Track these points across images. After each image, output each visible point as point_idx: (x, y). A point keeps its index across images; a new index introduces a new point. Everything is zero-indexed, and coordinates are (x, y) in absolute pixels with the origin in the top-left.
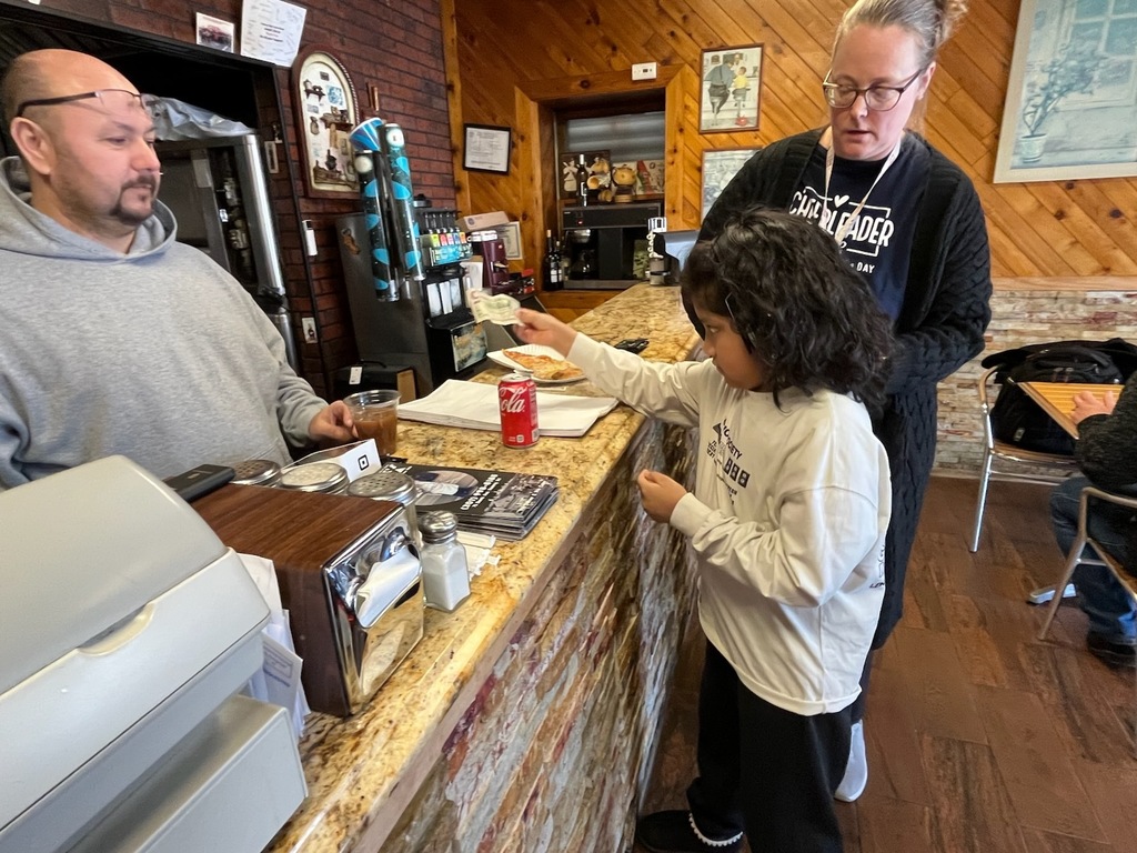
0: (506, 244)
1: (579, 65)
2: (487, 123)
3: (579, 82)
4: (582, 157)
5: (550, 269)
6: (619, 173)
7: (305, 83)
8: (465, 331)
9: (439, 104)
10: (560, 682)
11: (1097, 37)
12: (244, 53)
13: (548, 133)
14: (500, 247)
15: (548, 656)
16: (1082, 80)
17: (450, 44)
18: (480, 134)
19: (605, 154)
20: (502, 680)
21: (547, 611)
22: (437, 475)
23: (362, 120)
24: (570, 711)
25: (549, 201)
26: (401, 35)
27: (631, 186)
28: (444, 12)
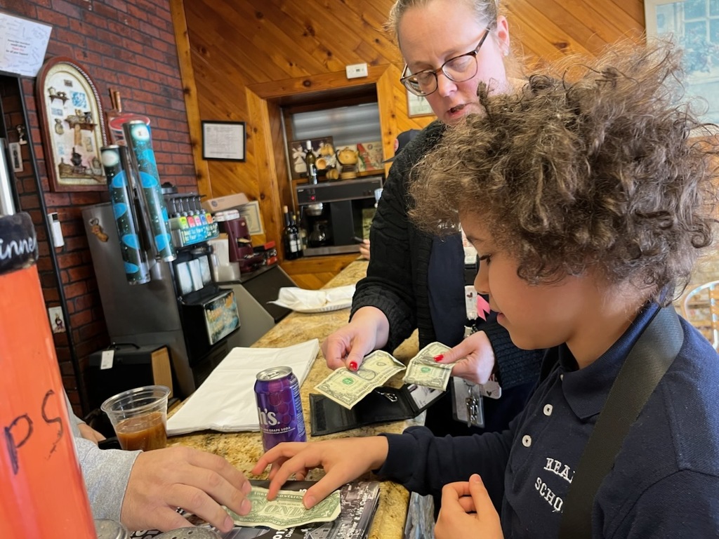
0: (248, 222)
1: (301, 68)
2: (223, 119)
3: (301, 82)
4: (308, 143)
5: (289, 240)
6: (343, 154)
8: (216, 304)
9: (177, 105)
11: (704, 32)
13: (277, 125)
14: (243, 224)
16: (701, 63)
17: (185, 55)
18: (216, 129)
19: (328, 140)
25: (283, 182)
26: (139, 48)
27: (354, 165)
28: (177, 31)
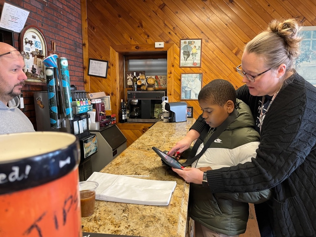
0: (105, 105)
1: (135, 41)
2: (99, 59)
3: (135, 47)
4: (135, 73)
5: (122, 114)
7: (25, 39)
8: (89, 141)
9: (79, 51)
11: (309, 45)
13: (122, 64)
14: (103, 106)
16: (307, 58)
17: (85, 30)
18: (95, 63)
19: (143, 72)
23: (48, 55)
25: (122, 89)
26: (65, 24)
27: (154, 84)
28: (83, 18)
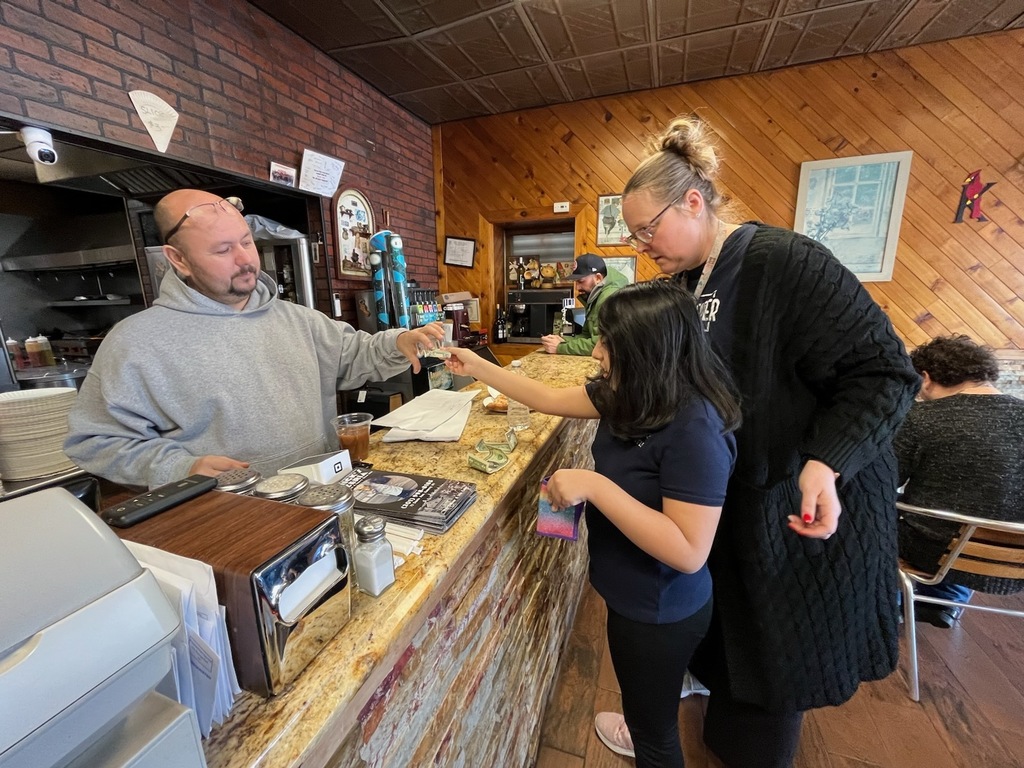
0: (469, 313)
1: (520, 202)
2: (459, 236)
3: (520, 213)
4: (521, 259)
5: (498, 330)
6: (545, 269)
7: (341, 207)
8: (438, 369)
9: (430, 223)
10: (474, 641)
11: (850, 195)
12: (301, 187)
13: (500, 242)
14: (466, 314)
15: (462, 624)
16: (842, 221)
17: (439, 187)
18: (456, 243)
19: (536, 258)
20: (419, 649)
21: (464, 587)
22: (390, 479)
23: (378, 231)
24: (482, 664)
25: (499, 287)
26: (406, 180)
27: (552, 278)
28: (435, 168)
